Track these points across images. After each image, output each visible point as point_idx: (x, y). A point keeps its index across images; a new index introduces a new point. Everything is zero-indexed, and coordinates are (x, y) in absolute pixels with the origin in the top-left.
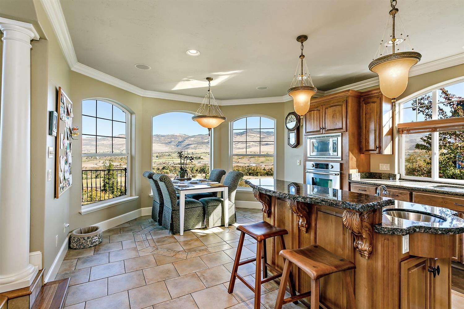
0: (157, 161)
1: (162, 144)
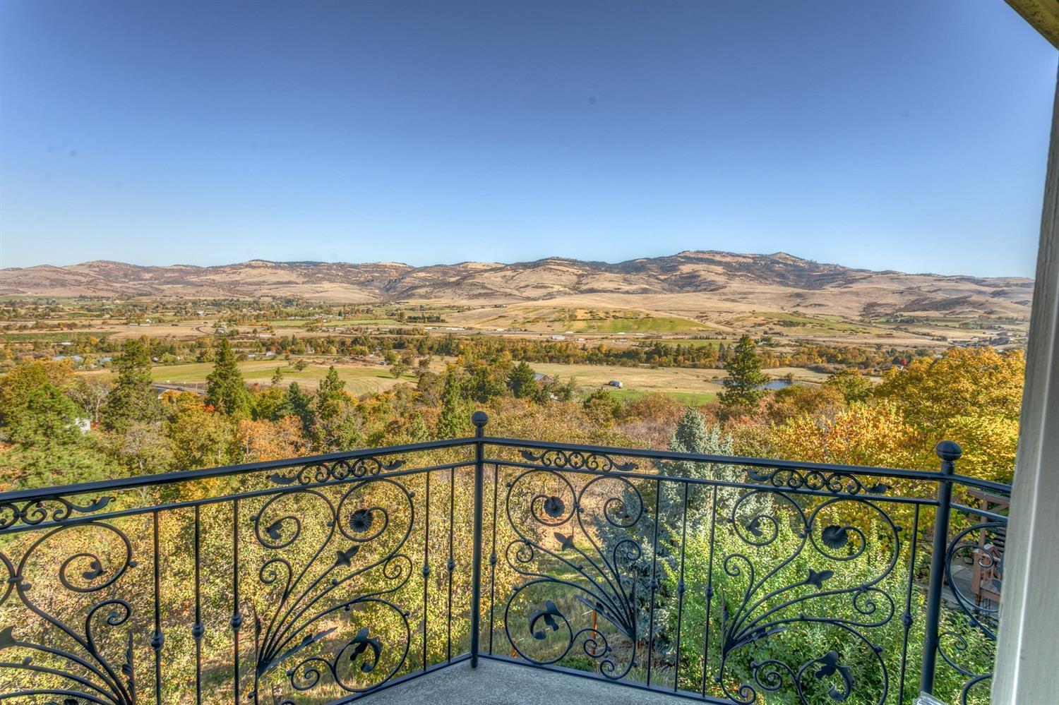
0: (340, 323)
1: (351, 284)
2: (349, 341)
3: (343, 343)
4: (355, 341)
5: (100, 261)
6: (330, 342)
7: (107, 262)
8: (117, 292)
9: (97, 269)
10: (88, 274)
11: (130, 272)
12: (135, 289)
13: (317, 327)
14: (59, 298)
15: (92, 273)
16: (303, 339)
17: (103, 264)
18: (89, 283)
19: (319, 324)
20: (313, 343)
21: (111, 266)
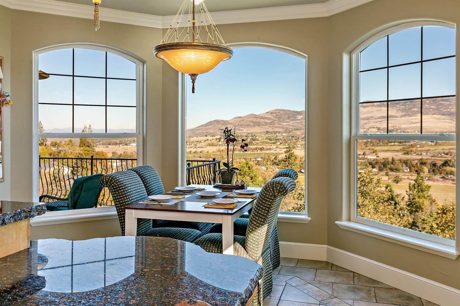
0: (432, 148)
1: (443, 115)
2: (439, 163)
3: (434, 165)
4: (446, 163)
5: (276, 110)
6: (423, 163)
7: (280, 110)
8: (284, 128)
9: (274, 115)
10: (270, 118)
11: (291, 115)
12: (293, 126)
13: (411, 151)
14: (257, 133)
15: (272, 118)
16: (400, 160)
17: (278, 112)
18: (271, 123)
19: (414, 149)
20: (408, 164)
21: (282, 112)
